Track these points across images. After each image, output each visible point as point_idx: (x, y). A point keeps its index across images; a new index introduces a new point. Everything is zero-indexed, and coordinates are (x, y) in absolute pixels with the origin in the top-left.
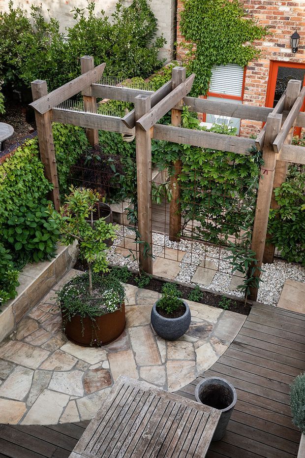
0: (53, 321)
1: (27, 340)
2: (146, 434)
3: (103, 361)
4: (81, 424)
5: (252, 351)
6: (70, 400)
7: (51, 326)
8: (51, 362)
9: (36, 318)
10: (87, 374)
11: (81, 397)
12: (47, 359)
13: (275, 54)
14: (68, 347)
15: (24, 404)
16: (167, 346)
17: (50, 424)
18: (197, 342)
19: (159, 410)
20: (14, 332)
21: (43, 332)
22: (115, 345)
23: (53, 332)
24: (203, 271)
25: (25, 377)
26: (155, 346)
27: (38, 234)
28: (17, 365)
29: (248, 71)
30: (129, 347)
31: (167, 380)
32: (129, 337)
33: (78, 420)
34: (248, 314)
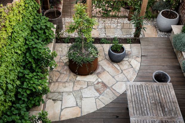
0: (64, 69)
1: (58, 80)
2: (152, 101)
3: (97, 79)
4: (106, 107)
5: (150, 57)
6: (95, 99)
7: (65, 71)
8: (77, 87)
9: (56, 70)
10: (95, 87)
11: (99, 96)
12: (74, 86)
14: (79, 78)
15: (78, 107)
16: (118, 65)
17: (94, 111)
18: (128, 60)
19: (150, 90)
20: (50, 79)
21: (63, 75)
22: (98, 71)
23: (68, 73)
24: (108, 30)
25: (70, 96)
26: (114, 66)
27: (46, 31)
28: (63, 92)
30: (104, 70)
31: (127, 78)
32: (101, 66)
33: (104, 105)
34: (140, 43)
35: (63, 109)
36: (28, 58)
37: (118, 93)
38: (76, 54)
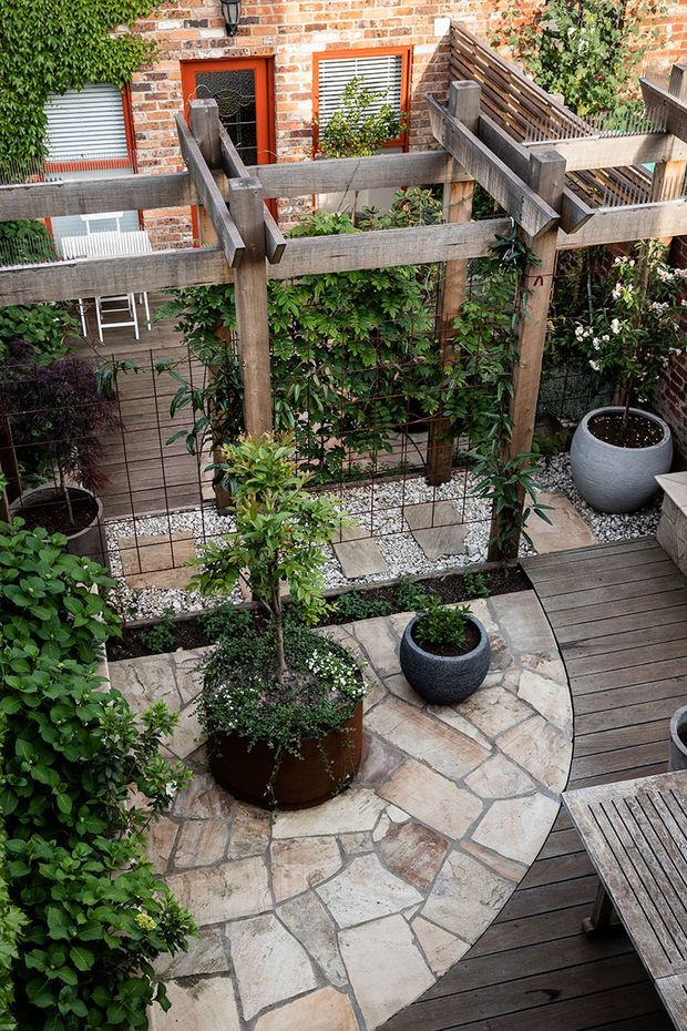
0: (192, 794)
1: (179, 863)
3: (384, 811)
4: (479, 951)
5: (603, 646)
6: (409, 922)
7: (198, 804)
8: (286, 876)
10: (383, 857)
11: (424, 902)
12: (271, 875)
13: (189, 45)
14: (286, 825)
15: (330, 988)
16: (463, 715)
17: (423, 990)
18: (504, 679)
21: (196, 827)
22: (372, 768)
23: (218, 813)
25: (267, 939)
26: (444, 727)
27: (71, 603)
28: (222, 925)
29: (135, 95)
30: (402, 757)
31: (530, 775)
32: (380, 737)
33: (465, 947)
34: (530, 586)
35: (255, 1019)
36: (26, 766)
37: (511, 866)
38: (250, 696)
